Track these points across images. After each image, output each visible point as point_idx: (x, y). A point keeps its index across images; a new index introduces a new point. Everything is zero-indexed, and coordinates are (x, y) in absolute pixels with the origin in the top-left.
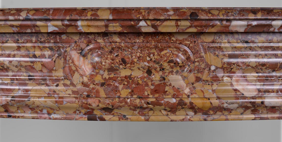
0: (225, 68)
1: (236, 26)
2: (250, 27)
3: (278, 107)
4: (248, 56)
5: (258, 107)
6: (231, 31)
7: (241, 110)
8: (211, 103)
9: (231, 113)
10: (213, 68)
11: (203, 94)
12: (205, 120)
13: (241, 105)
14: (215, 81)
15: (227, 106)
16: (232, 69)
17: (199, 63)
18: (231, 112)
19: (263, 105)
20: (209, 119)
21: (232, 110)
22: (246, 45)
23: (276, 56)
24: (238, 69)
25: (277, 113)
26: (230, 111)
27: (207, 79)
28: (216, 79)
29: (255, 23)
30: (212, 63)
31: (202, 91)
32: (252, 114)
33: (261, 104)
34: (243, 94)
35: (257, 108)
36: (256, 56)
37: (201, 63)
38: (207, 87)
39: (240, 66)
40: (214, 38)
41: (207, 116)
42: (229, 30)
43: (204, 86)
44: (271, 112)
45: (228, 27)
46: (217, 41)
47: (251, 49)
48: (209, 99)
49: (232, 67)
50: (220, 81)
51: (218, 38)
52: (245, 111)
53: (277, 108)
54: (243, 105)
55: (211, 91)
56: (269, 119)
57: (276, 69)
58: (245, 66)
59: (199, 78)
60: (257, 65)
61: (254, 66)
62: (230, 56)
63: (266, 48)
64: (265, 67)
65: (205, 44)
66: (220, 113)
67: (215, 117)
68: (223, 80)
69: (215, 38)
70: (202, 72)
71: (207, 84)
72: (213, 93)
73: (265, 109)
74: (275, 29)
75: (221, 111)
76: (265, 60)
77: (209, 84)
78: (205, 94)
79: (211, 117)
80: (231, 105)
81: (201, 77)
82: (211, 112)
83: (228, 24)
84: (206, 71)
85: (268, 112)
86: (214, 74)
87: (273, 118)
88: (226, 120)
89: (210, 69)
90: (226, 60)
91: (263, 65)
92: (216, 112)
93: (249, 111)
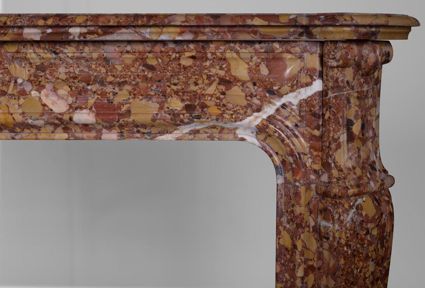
0: (32, 81)
1: (30, 34)
2: (45, 34)
3: (91, 124)
4: (57, 68)
5: (67, 124)
6: (26, 39)
7: (51, 128)
8: (14, 119)
9: (40, 132)
10: (20, 81)
11: (7, 109)
12: (13, 138)
13: (48, 122)
14: (22, 95)
15: (32, 123)
16: (40, 82)
17: (4, 75)
18: (40, 130)
19: (72, 122)
20: (17, 137)
21: (40, 127)
24: (47, 82)
25: (93, 132)
26: (39, 128)
27: (13, 93)
28: (23, 93)
29: (50, 30)
30: (18, 76)
31: (8, 106)
32: (64, 132)
33: (69, 121)
34: (52, 110)
35: (68, 126)
36: (67, 68)
37: (5, 75)
38: (13, 101)
39: (49, 79)
40: (18, 48)
41: (15, 134)
42: (23, 38)
43: (10, 100)
44: (86, 131)
45: (21, 34)
46: (22, 51)
47: (61, 59)
48: (12, 114)
49: (40, 80)
50: (28, 95)
51: (22, 47)
52: (55, 129)
53: (90, 126)
54: (49, 121)
55: (17, 106)
56: (84, 139)
57: (91, 83)
58: (54, 79)
59: (4, 91)
60: (67, 78)
61: (64, 79)
62: (38, 68)
63: (78, 59)
64: (77, 80)
65: (9, 54)
66: (28, 131)
67: (24, 135)
68: (30, 94)
69: (20, 48)
70: (8, 86)
71: (13, 98)
72: (19, 109)
73: (77, 127)
74: (74, 37)
75: (29, 129)
77: (15, 99)
78: (10, 109)
79: (19, 136)
80: (37, 122)
81: (6, 91)
82: (19, 130)
83: (20, 31)
84: (12, 85)
85: (82, 131)
86: (22, 87)
87: (89, 138)
88: (36, 139)
89: (16, 82)
90: (33, 72)
91: (74, 78)
92: (23, 130)
93: (60, 129)
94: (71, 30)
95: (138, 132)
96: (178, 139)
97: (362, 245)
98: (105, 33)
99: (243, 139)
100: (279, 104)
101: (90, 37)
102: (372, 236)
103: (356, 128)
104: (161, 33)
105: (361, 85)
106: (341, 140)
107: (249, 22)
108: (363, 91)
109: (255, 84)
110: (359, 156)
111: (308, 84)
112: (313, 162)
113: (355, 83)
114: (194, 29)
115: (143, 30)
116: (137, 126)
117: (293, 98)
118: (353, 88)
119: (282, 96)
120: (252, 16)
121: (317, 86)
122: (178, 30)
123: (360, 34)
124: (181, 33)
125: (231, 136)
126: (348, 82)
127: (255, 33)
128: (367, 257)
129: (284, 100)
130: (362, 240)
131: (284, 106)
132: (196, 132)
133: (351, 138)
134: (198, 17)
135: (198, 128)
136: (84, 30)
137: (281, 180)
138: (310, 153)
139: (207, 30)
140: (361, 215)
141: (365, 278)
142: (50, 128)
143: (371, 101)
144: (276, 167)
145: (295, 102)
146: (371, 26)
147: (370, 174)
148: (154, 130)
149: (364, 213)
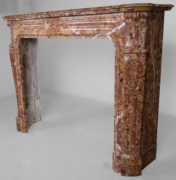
4: (74, 22)
8: (66, 34)
10: (68, 25)
16: (71, 25)
22: (73, 19)
23: (80, 22)
29: (70, 13)
33: (75, 34)
34: (73, 31)
36: (76, 22)
39: (73, 25)
41: (67, 37)
44: (79, 36)
47: (75, 20)
61: (75, 24)
62: (71, 22)
63: (78, 20)
66: (69, 36)
68: (69, 28)
76: (77, 23)
81: (65, 27)
83: (65, 14)
88: (70, 38)
90: (70, 23)
91: (77, 24)
93: (74, 36)
94: (73, 13)
95: (88, 36)
96: (96, 38)
97: (132, 67)
98: (80, 13)
99: (108, 38)
100: (116, 29)
101: (77, 14)
102: (135, 65)
103: (134, 36)
104: (90, 13)
105: (135, 24)
106: (128, 38)
107: (106, 9)
108: (136, 26)
109: (111, 24)
110: (134, 43)
111: (122, 24)
112: (122, 44)
113: (133, 23)
114: (96, 11)
115: (86, 12)
116: (88, 35)
117: (119, 28)
118: (132, 24)
119: (117, 27)
120: (107, 7)
121: (124, 24)
122: (93, 11)
123: (128, 9)
124: (94, 12)
125: (106, 37)
126: (130, 23)
127: (109, 11)
128: (134, 70)
129: (117, 28)
130: (132, 65)
131: (117, 30)
132: (99, 36)
133: (132, 38)
134: (96, 8)
135: (99, 35)
136: (76, 13)
137: (115, 49)
138: (122, 42)
139: (99, 11)
140: (131, 58)
141: (133, 76)
142: (72, 36)
143: (140, 28)
144: (115, 45)
145: (119, 29)
146: (131, 7)
147: (137, 48)
148: (91, 36)
149: (132, 58)
